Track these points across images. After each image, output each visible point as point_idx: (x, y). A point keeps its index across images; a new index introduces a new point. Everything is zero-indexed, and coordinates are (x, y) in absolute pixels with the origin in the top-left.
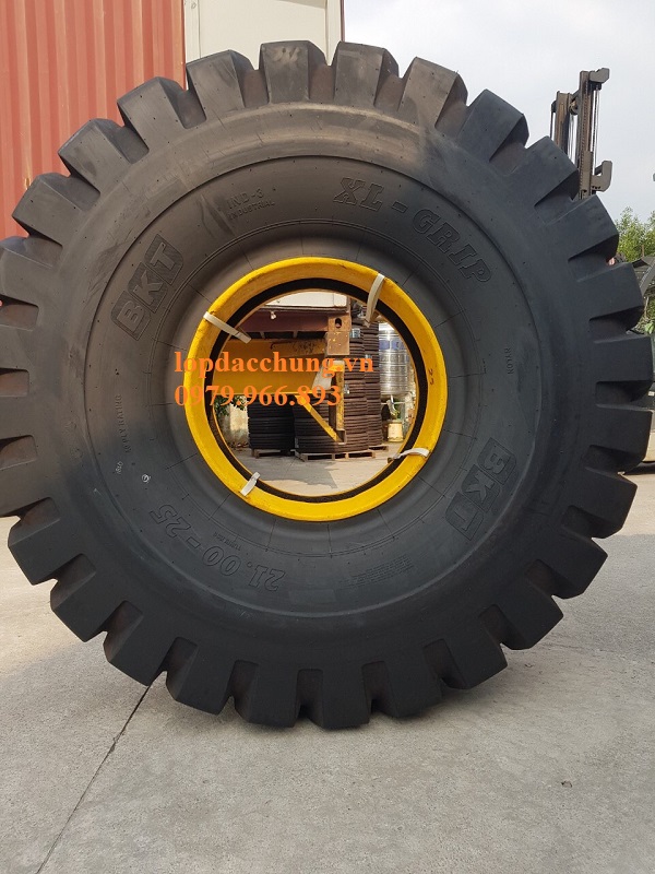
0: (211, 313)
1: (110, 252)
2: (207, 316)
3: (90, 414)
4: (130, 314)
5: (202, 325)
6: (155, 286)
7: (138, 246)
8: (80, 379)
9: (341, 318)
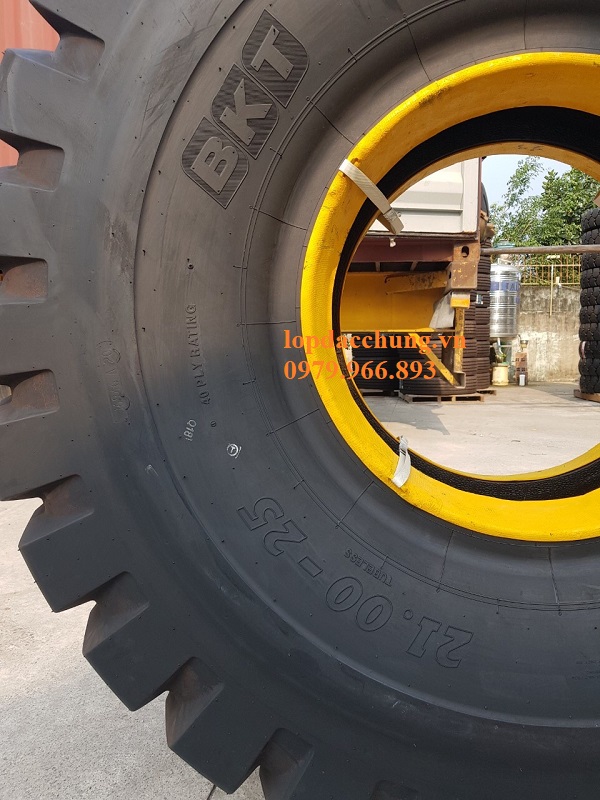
0: (353, 162)
1: (181, 46)
2: (346, 166)
3: (143, 335)
4: (214, 161)
5: (336, 184)
6: (259, 110)
7: (230, 33)
8: (128, 275)
9: (469, 246)
